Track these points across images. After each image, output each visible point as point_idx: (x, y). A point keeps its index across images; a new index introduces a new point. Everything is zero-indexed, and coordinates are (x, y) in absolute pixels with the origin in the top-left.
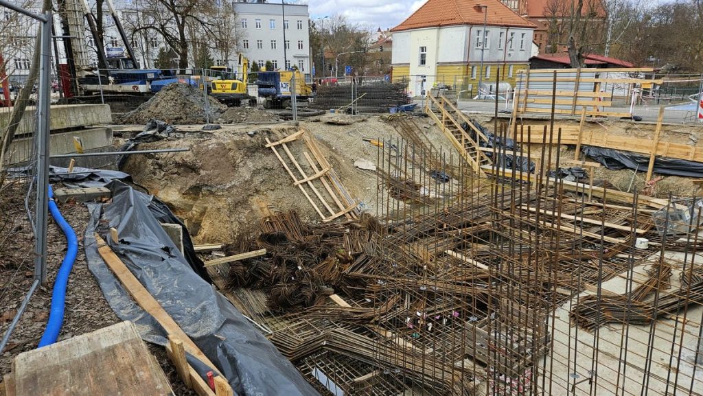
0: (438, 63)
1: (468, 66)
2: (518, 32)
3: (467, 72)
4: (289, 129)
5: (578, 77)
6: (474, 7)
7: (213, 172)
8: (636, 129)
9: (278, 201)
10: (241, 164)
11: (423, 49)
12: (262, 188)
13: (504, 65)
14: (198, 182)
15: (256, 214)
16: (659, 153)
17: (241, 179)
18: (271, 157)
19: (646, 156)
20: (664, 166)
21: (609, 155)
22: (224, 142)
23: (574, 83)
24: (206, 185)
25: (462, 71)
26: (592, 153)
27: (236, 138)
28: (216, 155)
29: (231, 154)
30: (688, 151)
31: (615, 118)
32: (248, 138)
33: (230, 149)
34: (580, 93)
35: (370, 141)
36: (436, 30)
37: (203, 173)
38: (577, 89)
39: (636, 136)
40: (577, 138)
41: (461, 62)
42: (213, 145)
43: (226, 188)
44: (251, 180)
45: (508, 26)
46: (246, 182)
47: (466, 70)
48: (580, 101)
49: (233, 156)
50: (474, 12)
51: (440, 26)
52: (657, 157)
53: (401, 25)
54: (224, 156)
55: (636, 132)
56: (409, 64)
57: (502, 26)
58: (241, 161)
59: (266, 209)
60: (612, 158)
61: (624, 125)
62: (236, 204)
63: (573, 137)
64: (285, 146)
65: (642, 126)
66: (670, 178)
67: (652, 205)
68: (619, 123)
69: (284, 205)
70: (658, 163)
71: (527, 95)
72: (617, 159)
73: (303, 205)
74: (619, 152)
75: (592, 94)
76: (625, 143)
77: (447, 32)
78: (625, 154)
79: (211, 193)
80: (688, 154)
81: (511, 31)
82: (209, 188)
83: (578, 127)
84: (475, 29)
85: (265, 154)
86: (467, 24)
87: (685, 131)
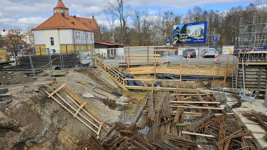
0: (60, 44)
1: (75, 46)
2: (89, 33)
3: (75, 48)
4: (53, 83)
5: (148, 49)
6: (71, 23)
7: (29, 126)
8: (170, 66)
9: (72, 131)
10: (42, 114)
11: (51, 38)
12: (61, 126)
13: (87, 46)
14: (22, 139)
15: (67, 146)
16: (182, 74)
17: (48, 125)
18: (53, 103)
19: (178, 75)
20: (184, 78)
21: (166, 76)
22: (25, 100)
23: (147, 51)
24: (29, 139)
25: (73, 47)
26: (160, 76)
27: (30, 96)
28: (24, 112)
29: (33, 108)
30: (191, 72)
31: (163, 63)
32: (37, 94)
33: (31, 105)
34: (150, 55)
35: (80, 83)
36: (57, 31)
37: (22, 129)
38: (148, 54)
39: (171, 68)
40: (154, 71)
41: (72, 44)
42: (19, 105)
43: (43, 135)
44: (53, 123)
45: (86, 31)
46: (51, 125)
47: (74, 47)
48: (150, 58)
49: (35, 109)
50: (72, 24)
51: (59, 29)
52: (182, 75)
53: (38, 27)
54: (29, 111)
55: (170, 67)
56: (45, 45)
57: (84, 31)
58: (41, 111)
59: (69, 140)
60: (168, 77)
61: (166, 65)
62: (54, 145)
63: (152, 71)
64: (57, 94)
65: (172, 65)
66: (187, 81)
67: (201, 92)
68: (164, 65)
69: (76, 132)
70: (183, 77)
71: (129, 56)
72: (169, 77)
73: (83, 128)
74: (169, 75)
75: (154, 55)
76: (171, 71)
77: (62, 32)
78: (171, 75)
79: (34, 143)
80: (191, 73)
81: (87, 33)
82: (32, 140)
83: (154, 67)
84: (75, 31)
85: (50, 102)
86: (72, 29)
87: (186, 66)
